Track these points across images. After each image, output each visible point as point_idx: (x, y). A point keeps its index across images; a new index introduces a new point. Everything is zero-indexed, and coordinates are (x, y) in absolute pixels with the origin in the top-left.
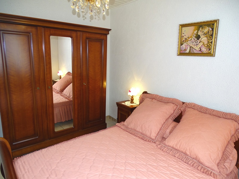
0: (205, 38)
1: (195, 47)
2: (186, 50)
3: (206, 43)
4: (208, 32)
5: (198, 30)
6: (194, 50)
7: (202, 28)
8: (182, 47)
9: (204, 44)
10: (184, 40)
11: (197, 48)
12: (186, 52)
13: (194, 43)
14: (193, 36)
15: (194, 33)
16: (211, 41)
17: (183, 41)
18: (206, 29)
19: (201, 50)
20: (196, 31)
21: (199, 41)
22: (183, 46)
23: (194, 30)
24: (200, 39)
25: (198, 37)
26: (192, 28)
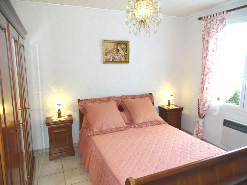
0: (123, 52)
1: (116, 57)
2: (110, 59)
3: (123, 55)
4: (124, 48)
5: (117, 46)
6: (116, 60)
7: (120, 45)
8: (106, 57)
9: (122, 55)
10: (107, 51)
11: (118, 58)
12: (110, 61)
13: (116, 54)
14: (115, 49)
15: (114, 47)
16: (126, 54)
17: (107, 53)
18: (123, 46)
19: (120, 59)
20: (116, 46)
21: (118, 53)
22: (108, 56)
23: (115, 46)
24: (119, 52)
25: (118, 51)
26: (113, 44)
